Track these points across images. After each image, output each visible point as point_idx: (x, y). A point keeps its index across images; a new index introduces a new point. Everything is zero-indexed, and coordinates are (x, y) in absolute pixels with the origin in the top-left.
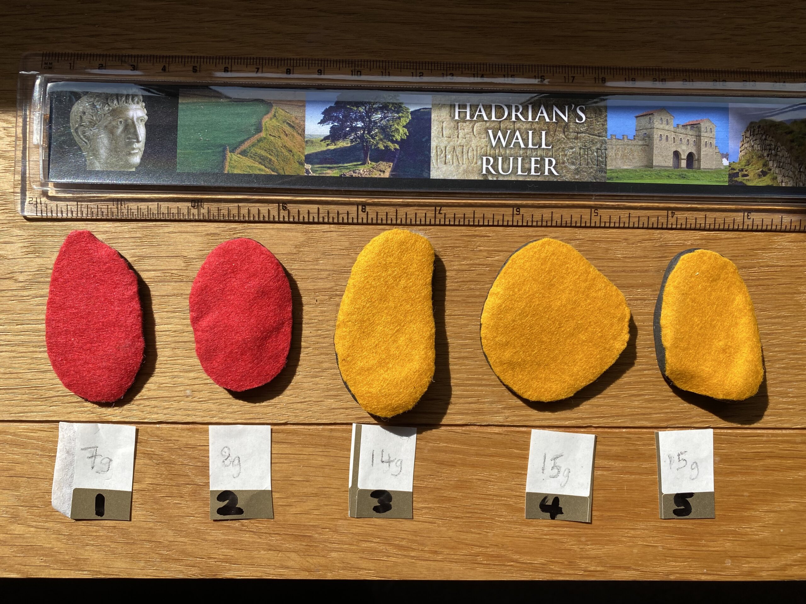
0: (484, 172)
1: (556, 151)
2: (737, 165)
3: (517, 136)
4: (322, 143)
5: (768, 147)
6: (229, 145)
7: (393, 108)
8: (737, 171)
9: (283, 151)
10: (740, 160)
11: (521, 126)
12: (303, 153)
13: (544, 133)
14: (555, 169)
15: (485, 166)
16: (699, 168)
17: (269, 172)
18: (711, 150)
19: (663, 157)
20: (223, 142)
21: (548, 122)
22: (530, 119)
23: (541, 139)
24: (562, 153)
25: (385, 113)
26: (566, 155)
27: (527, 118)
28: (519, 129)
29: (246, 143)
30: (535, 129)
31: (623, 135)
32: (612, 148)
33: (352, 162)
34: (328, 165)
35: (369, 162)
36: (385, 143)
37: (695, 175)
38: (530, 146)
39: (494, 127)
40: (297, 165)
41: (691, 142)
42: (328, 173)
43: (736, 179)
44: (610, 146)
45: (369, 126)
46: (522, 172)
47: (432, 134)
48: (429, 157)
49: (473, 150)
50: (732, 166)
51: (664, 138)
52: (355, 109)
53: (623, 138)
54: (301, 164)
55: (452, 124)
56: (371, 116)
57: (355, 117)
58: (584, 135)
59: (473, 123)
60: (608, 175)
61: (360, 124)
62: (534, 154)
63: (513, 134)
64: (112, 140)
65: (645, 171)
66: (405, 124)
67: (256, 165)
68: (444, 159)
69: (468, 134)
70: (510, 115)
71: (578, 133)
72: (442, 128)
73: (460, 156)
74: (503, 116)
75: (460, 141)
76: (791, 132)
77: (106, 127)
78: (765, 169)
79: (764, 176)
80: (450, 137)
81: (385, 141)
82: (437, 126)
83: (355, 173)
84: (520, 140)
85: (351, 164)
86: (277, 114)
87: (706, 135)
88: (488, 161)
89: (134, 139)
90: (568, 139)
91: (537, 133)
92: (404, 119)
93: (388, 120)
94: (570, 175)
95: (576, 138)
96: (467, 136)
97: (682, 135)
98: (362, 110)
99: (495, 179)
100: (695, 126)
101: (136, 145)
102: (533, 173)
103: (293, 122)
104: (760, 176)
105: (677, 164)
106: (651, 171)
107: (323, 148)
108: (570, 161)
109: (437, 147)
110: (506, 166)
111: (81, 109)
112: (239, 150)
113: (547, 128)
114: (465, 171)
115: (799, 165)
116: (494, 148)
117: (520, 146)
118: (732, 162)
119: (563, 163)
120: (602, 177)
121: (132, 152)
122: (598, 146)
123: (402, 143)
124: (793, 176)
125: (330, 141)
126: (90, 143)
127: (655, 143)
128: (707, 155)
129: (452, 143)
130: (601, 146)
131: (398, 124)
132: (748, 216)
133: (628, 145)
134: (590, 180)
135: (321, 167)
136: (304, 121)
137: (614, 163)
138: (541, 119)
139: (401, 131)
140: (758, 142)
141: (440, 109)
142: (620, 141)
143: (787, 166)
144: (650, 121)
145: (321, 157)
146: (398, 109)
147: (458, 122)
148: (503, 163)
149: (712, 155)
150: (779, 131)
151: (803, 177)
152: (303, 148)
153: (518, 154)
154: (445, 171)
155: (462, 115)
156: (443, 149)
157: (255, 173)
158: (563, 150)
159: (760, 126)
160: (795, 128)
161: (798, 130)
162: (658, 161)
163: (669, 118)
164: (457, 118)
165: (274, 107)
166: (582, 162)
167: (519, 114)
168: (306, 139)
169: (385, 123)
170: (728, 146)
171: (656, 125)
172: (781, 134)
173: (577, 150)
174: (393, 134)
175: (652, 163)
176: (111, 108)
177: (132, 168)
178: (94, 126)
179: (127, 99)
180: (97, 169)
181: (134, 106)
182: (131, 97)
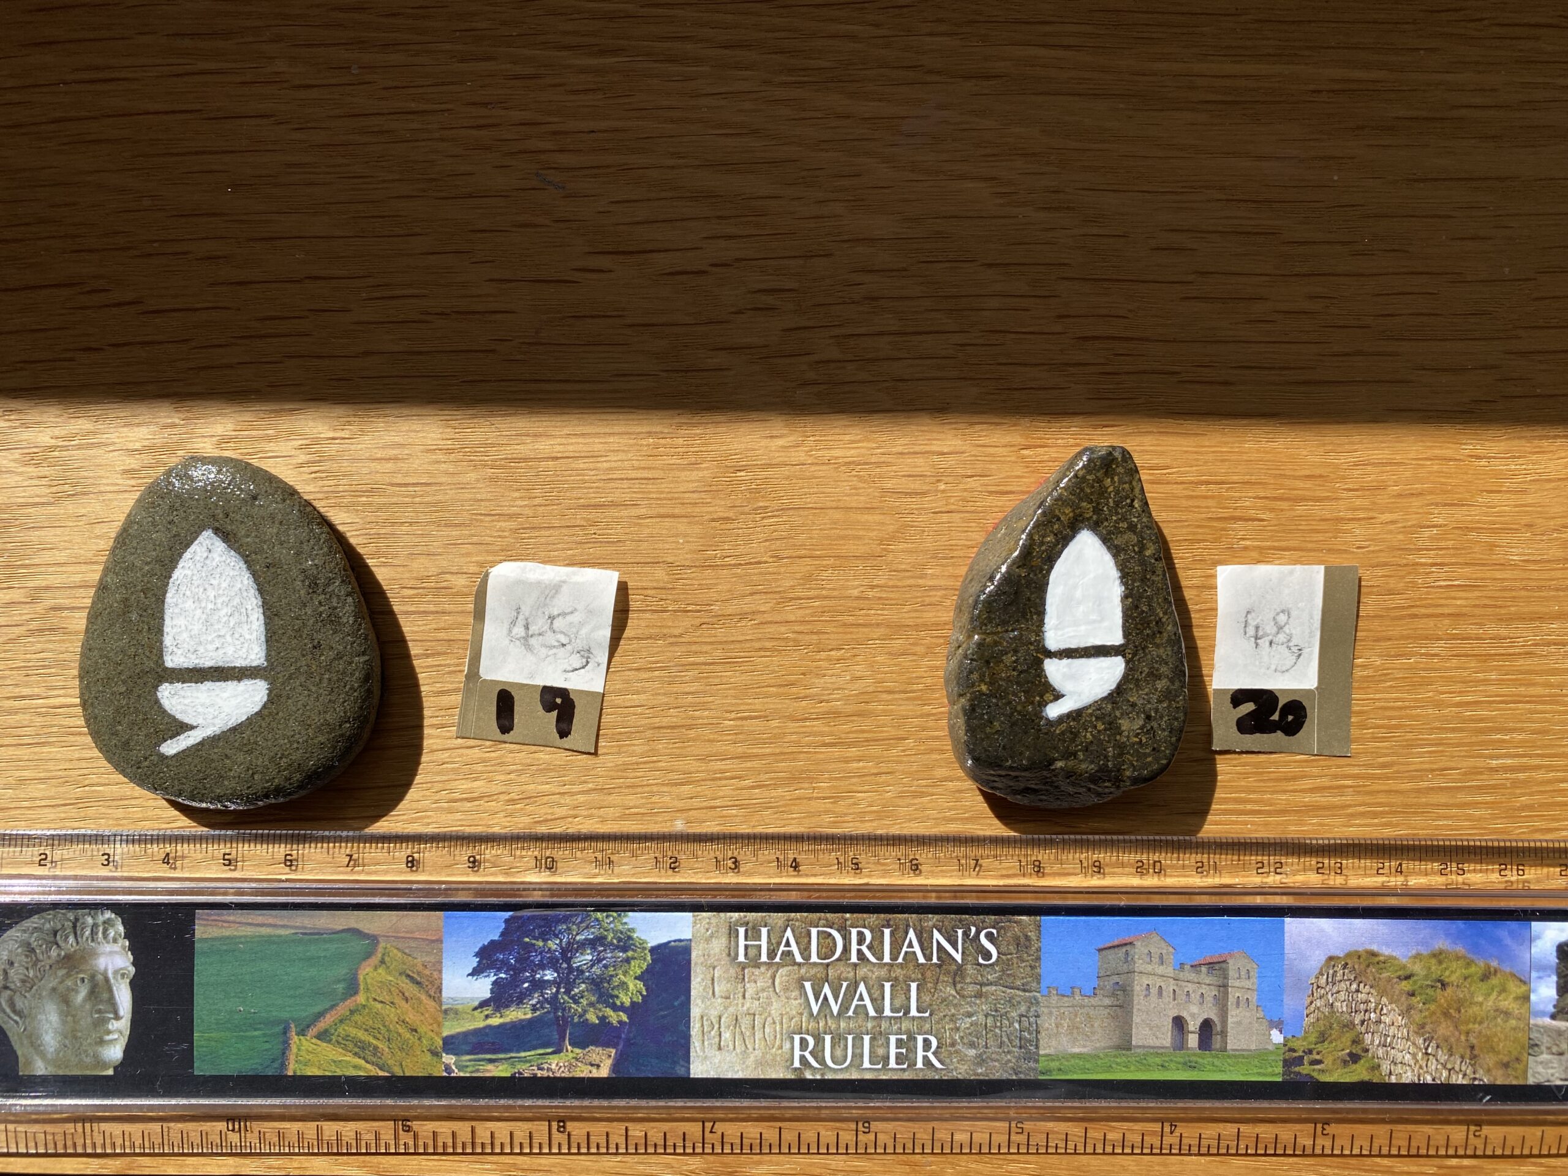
0: (797, 1064)
1: (938, 1023)
2: (1300, 1042)
3: (861, 995)
4: (476, 1013)
5: (1363, 1007)
6: (294, 1020)
7: (615, 941)
8: (1301, 1054)
9: (401, 1031)
10: (1306, 1032)
11: (870, 974)
12: (438, 1034)
13: (914, 986)
14: (936, 1057)
15: (797, 1053)
16: (1224, 1049)
17: (375, 1071)
18: (1248, 1014)
19: (1151, 1029)
20: (285, 1015)
21: (922, 964)
22: (887, 959)
23: (908, 999)
24: (951, 1026)
25: (599, 952)
26: (958, 1029)
27: (880, 958)
28: (865, 980)
29: (328, 1016)
30: (896, 979)
31: (1072, 988)
32: (1051, 1013)
33: (535, 1048)
34: (489, 1056)
35: (569, 1048)
36: (600, 1010)
37: (1217, 1062)
38: (887, 1012)
39: (815, 975)
40: (428, 1057)
41: (1209, 999)
42: (487, 1071)
43: (1297, 1069)
44: (1046, 1010)
45: (568, 978)
46: (871, 1063)
47: (693, 993)
48: (687, 1037)
49: (774, 1023)
50: (1290, 1044)
51: (1154, 991)
52: (541, 943)
53: (1073, 993)
55: (732, 971)
56: (571, 958)
57: (541, 961)
58: (994, 988)
59: (774, 968)
60: (1041, 1066)
61: (549, 975)
62: (895, 1028)
63: (852, 989)
64: (67, 1016)
65: (1115, 1056)
66: (639, 972)
67: (348, 1059)
68: (717, 1040)
69: (763, 990)
70: (846, 949)
71: (982, 985)
72: (713, 979)
73: (748, 1034)
74: (833, 953)
75: (747, 1005)
76: (1409, 977)
77: (54, 989)
78: (1357, 1050)
79: (1355, 1062)
80: (728, 998)
81: (600, 1006)
82: (702, 976)
83: (542, 1069)
84: (867, 1002)
85: (532, 1053)
86: (387, 959)
87: (1237, 983)
88: (804, 1044)
89: (109, 1012)
90: (963, 997)
91: (900, 987)
92: (637, 962)
93: (606, 967)
94: (966, 1067)
95: (979, 995)
96: (761, 995)
97: (1189, 985)
98: (554, 947)
99: (818, 1077)
100: (1217, 967)
101: (114, 1025)
103: (419, 973)
104: (1345, 1063)
105: (1180, 1043)
106: (1128, 1057)
107: (478, 1022)
108: (966, 1041)
109: (702, 1017)
110: (839, 1053)
112: (313, 1031)
113: (920, 976)
114: (759, 1063)
115: (1425, 1040)
116: (816, 1018)
117: (867, 1014)
118: (1290, 1037)
119: (953, 1044)
120: (1031, 1069)
121: (107, 1038)
122: (1023, 1009)
123: (633, 1010)
124: (1412, 1063)
125: (491, 1008)
126: (24, 1023)
127: (1135, 1002)
128: (1239, 1023)
129: (731, 1010)
130: (1028, 1011)
132: (1324, 1129)
133: (1082, 1006)
134: (1005, 1076)
135: (475, 1060)
136: (440, 972)
137: (1054, 1043)
138: (909, 957)
139: (631, 986)
140: (1342, 996)
141: (708, 940)
142: (1066, 999)
143: (1400, 1044)
144: (1126, 959)
145: (474, 1040)
146: (626, 943)
147: (743, 967)
148: (833, 1047)
149: (1250, 1023)
150: (1385, 975)
151: (1433, 1065)
152: (439, 1025)
153: (864, 1030)
154: (720, 1062)
155: (752, 952)
156: (714, 1021)
157: (348, 1074)
158: (953, 1018)
159: (1347, 964)
160: (1417, 968)
161: (1423, 973)
162: (1141, 1036)
163: (1164, 952)
164: (741, 958)
165: (382, 945)
166: (990, 1042)
167: (864, 948)
168: (444, 1007)
169: (599, 972)
170: (1281, 1006)
171: (1139, 965)
172: (1389, 980)
173: (981, 1018)
174: (616, 992)
175: (1130, 1042)
176: (63, 953)
177: (107, 1069)
178: (31, 988)
179: (93, 933)
180: (40, 1073)
181: (108, 948)
182: (101, 929)
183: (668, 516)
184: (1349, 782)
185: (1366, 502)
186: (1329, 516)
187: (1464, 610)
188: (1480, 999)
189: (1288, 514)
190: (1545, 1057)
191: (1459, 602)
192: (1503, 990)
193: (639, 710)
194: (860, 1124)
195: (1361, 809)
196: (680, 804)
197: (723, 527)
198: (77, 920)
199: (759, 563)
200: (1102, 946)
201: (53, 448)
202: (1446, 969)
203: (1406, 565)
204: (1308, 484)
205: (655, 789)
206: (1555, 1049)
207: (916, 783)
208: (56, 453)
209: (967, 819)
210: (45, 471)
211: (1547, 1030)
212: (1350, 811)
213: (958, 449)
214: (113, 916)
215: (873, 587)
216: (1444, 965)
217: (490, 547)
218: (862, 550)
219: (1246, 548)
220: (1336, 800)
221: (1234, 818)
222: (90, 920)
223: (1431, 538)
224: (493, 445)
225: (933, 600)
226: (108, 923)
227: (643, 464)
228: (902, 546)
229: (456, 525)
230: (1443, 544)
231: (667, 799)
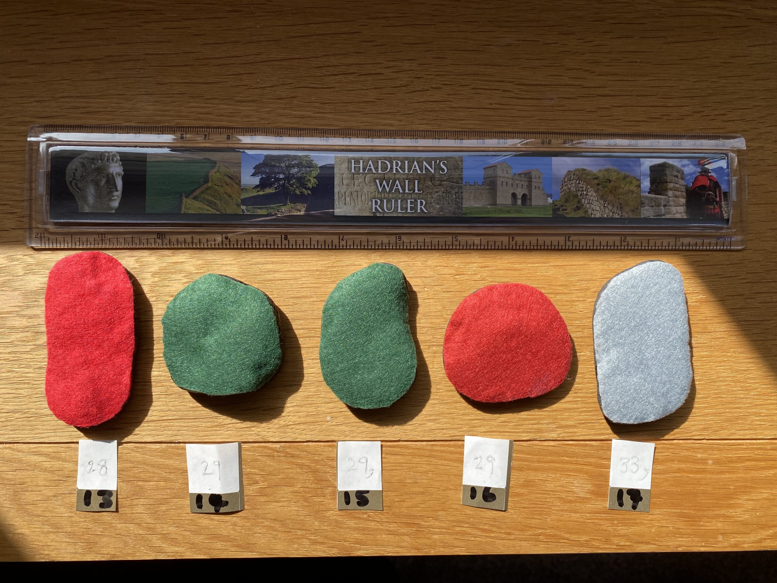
0: (374, 210)
1: (425, 195)
2: (558, 203)
3: (397, 185)
4: (254, 190)
5: (581, 189)
6: (184, 193)
7: (306, 164)
8: (558, 207)
9: (225, 196)
10: (560, 199)
11: (400, 177)
12: (239, 198)
13: (416, 181)
14: (425, 208)
15: (374, 206)
16: (531, 205)
17: (214, 212)
18: (539, 192)
19: (504, 198)
20: (181, 190)
21: (419, 174)
22: (406, 172)
23: (414, 186)
24: (430, 196)
25: (300, 168)
26: (433, 198)
27: (404, 171)
28: (398, 179)
29: (197, 191)
30: (410, 179)
31: (475, 182)
32: (467, 192)
33: (276, 204)
34: (258, 207)
35: (289, 204)
37: (528, 210)
38: (407, 191)
39: (380, 177)
40: (235, 207)
41: (525, 186)
42: (258, 212)
43: (558, 212)
44: (465, 191)
45: (288, 178)
46: (401, 210)
47: (335, 184)
48: (333, 200)
49: (365, 195)
50: (555, 203)
51: (505, 183)
52: (278, 165)
53: (475, 184)
54: (238, 205)
55: (350, 176)
56: (290, 170)
57: (278, 171)
58: (446, 182)
59: (365, 175)
60: (464, 211)
61: (282, 176)
62: (410, 197)
63: (394, 182)
64: (97, 190)
65: (491, 208)
66: (315, 176)
67: (205, 207)
68: (344, 201)
69: (361, 183)
70: (392, 168)
72: (342, 179)
73: (356, 199)
74: (387, 170)
75: (355, 188)
76: (597, 179)
77: (93, 180)
78: (579, 205)
79: (579, 210)
80: (348, 185)
81: (300, 188)
82: (338, 178)
83: (279, 212)
84: (399, 187)
86: (220, 170)
87: (535, 180)
88: (376, 202)
89: (114, 189)
90: (434, 185)
91: (411, 182)
92: (314, 172)
93: (303, 173)
94: (436, 212)
95: (440, 185)
97: (518, 181)
98: (283, 166)
99: (382, 215)
100: (528, 175)
101: (116, 193)
102: (409, 211)
103: (232, 175)
104: (575, 210)
105: (514, 203)
106: (495, 208)
107: (255, 193)
108: (436, 202)
109: (339, 192)
110: (389, 206)
111: (74, 167)
112: (192, 196)
113: (419, 178)
114: (360, 210)
115: (604, 202)
116: (381, 193)
117: (399, 192)
118: (555, 200)
119: (431, 203)
120: (459, 213)
121: (113, 198)
122: (456, 190)
123: (313, 189)
124: (599, 210)
125: (259, 188)
126: (81, 192)
127: (498, 188)
128: (536, 195)
129: (349, 190)
130: (458, 191)
131: (310, 176)
132: (569, 238)
133: (478, 189)
134: (450, 215)
135: (253, 208)
136: (240, 175)
137: (468, 203)
138: (415, 171)
139: (312, 181)
140: (573, 185)
141: (341, 164)
142: (472, 186)
143: (595, 203)
144: (494, 172)
145: (253, 200)
146: (310, 165)
147: (354, 174)
148: (387, 204)
149: (540, 195)
151: (607, 211)
152: (240, 194)
153: (398, 197)
154: (345, 209)
155: (357, 169)
156: (343, 194)
158: (431, 194)
159: (575, 174)
160: (600, 175)
161: (602, 177)
162: (500, 200)
163: (508, 169)
164: (353, 171)
165: (218, 165)
166: (445, 203)
167: (398, 168)
168: (242, 188)
169: (300, 175)
170: (551, 189)
171: (499, 174)
172: (590, 179)
173: (441, 193)
174: (306, 183)
175: (496, 202)
176: (96, 166)
177: (113, 210)
178: (84, 179)
179: (108, 160)
180: (86, 211)
181: (114, 165)
182: (111, 158)
188: (623, 186)
190: (647, 207)
192: (631, 183)
194: (397, 237)
198: (102, 154)
200: (485, 167)
206: (650, 205)
211: (647, 198)
216: (610, 174)
222: (107, 155)
226: (114, 156)
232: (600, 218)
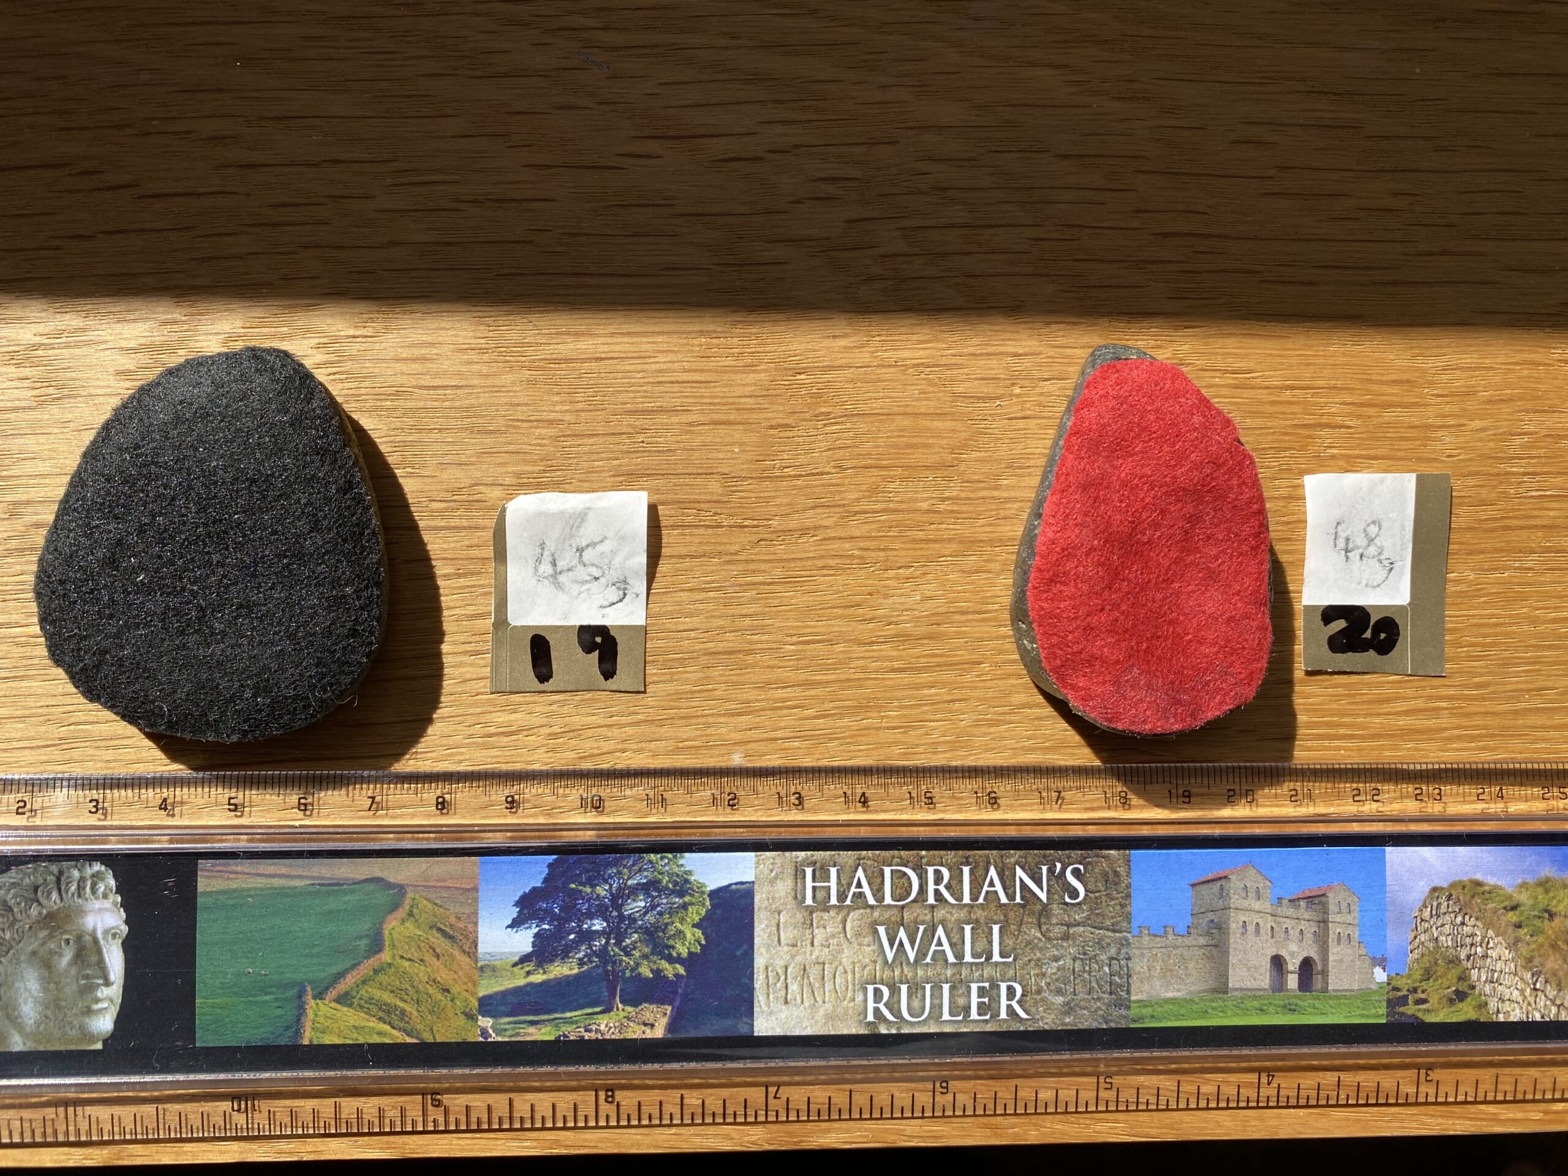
0: (870, 1018)
1: (1022, 968)
2: (1404, 980)
3: (939, 939)
4: (516, 969)
5: (1468, 940)
6: (310, 983)
7: (670, 886)
8: (1405, 992)
9: (431, 991)
10: (1410, 969)
11: (949, 916)
12: (473, 994)
13: (996, 928)
14: (1021, 1006)
15: (871, 1005)
16: (1325, 990)
17: (401, 1038)
18: (1349, 951)
19: (1249, 969)
20: (299, 977)
21: (1004, 905)
22: (967, 899)
23: (991, 942)
24: (1037, 971)
25: (654, 898)
26: (1044, 975)
27: (960, 898)
28: (943, 922)
29: (349, 976)
30: (977, 921)
31: (1165, 927)
32: (1143, 955)
33: (582, 1007)
34: (531, 1018)
35: (620, 1006)
36: (655, 962)
37: (1317, 1003)
38: (968, 958)
39: (889, 919)
40: (462, 1020)
41: (1309, 936)
42: (529, 1034)
43: (1402, 1009)
44: (1137, 952)
45: (618, 928)
46: (951, 1014)
47: (757, 940)
48: (751, 990)
49: (846, 972)
50: (1393, 983)
51: (1251, 928)
52: (588, 890)
53: (1166, 932)
55: (799, 916)
56: (622, 905)
57: (588, 909)
58: (1082, 929)
59: (845, 912)
60: (1134, 1012)
61: (598, 925)
62: (977, 975)
63: (929, 933)
64: (49, 983)
65: (1212, 1001)
66: (697, 919)
67: (372, 1024)
68: (783, 992)
69: (833, 936)
70: (923, 890)
71: (1068, 926)
72: (778, 926)
73: (817, 985)
74: (909, 894)
75: (816, 953)
77: (34, 953)
78: (1463, 987)
79: (1461, 1000)
80: (794, 946)
81: (655, 958)
82: (766, 922)
83: (590, 1031)
84: (946, 947)
85: (579, 1012)
86: (415, 911)
88: (878, 994)
89: (98, 978)
90: (1049, 939)
91: (982, 930)
92: (695, 908)
93: (660, 914)
94: (1053, 1016)
95: (1066, 937)
96: (831, 941)
97: (1288, 921)
98: (603, 893)
99: (894, 1031)
100: (1316, 901)
101: (103, 992)
103: (451, 926)
104: (1451, 1001)
105: (1279, 985)
106: (1224, 1001)
107: (520, 981)
108: (1052, 987)
109: (767, 968)
110: (916, 1004)
112: (333, 993)
113: (1002, 918)
114: (830, 1017)
115: (1533, 975)
116: (891, 967)
117: (946, 960)
118: (1393, 974)
119: (1039, 991)
120: (1122, 1016)
121: (96, 1007)
122: (1113, 951)
123: (690, 962)
124: (1520, 999)
125: (532, 964)
127: (1231, 941)
128: (1341, 961)
129: (799, 958)
130: (1118, 953)
131: (682, 920)
132: (1427, 1075)
133: (1176, 947)
134: (1095, 1025)
135: (515, 1023)
136: (476, 924)
137: (1146, 987)
138: (991, 897)
139: (689, 935)
140: (1447, 929)
141: (772, 882)
142: (1158, 939)
143: (1507, 980)
144: (1221, 894)
145: (511, 999)
146: (683, 886)
147: (811, 911)
148: (909, 997)
149: (1352, 961)
150: (1491, 906)
151: (1542, 1001)
152: (475, 984)
153: (943, 977)
154: (787, 1018)
155: (820, 895)
156: (780, 971)
157: (371, 1041)
158: (1039, 963)
159: (1451, 895)
160: (1524, 898)
161: (1531, 902)
162: (1238, 978)
163: (1261, 886)
164: (809, 901)
165: (410, 895)
166: (1079, 988)
167: (942, 888)
168: (479, 965)
169: (652, 920)
170: (1385, 941)
171: (1235, 901)
172: (1495, 911)
173: (1069, 962)
174: (671, 942)
175: (1226, 984)
176: (45, 912)
177: (94, 1043)
178: (7, 953)
179: (80, 888)
180: (18, 1048)
181: (97, 904)
182: (89, 883)
183: (721, 423)
184: (1445, 704)
185: (1455, 409)
186: (1417, 423)
187: (1558, 522)
189: (1376, 421)
191: (1552, 513)
193: (693, 634)
194: (938, 1085)
195: (1456, 732)
196: (738, 736)
197: (782, 434)
198: (61, 873)
199: (822, 474)
200: (1195, 881)
201: (36, 347)
202: (1553, 898)
203: (1497, 475)
204: (1396, 390)
205: (711, 720)
207: (992, 710)
208: (40, 353)
209: (1047, 748)
210: (26, 372)
212: (1446, 734)
213: (1033, 350)
214: (103, 868)
215: (943, 500)
216: (1551, 894)
217: (528, 457)
218: (931, 459)
219: (1333, 457)
220: (1432, 723)
221: (1326, 743)
222: (76, 874)
223: (1523, 446)
224: (530, 345)
225: (1009, 513)
226: (97, 876)
227: (694, 366)
228: (974, 455)
229: (491, 432)
230: (1534, 452)
231: (723, 730)
232: (1521, 1023)
